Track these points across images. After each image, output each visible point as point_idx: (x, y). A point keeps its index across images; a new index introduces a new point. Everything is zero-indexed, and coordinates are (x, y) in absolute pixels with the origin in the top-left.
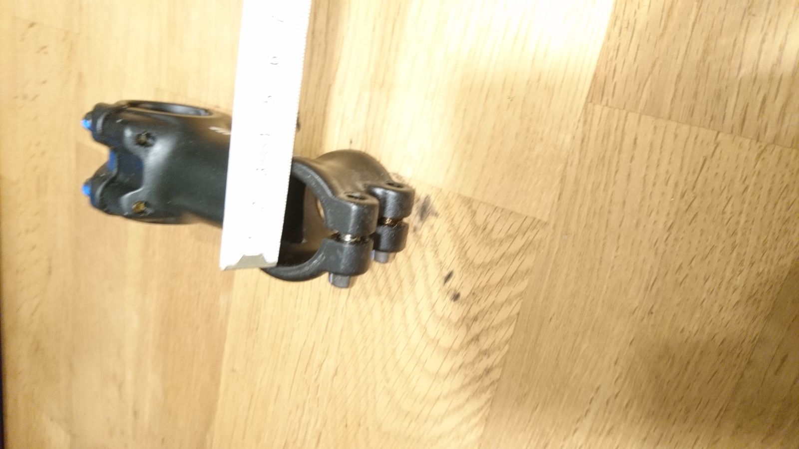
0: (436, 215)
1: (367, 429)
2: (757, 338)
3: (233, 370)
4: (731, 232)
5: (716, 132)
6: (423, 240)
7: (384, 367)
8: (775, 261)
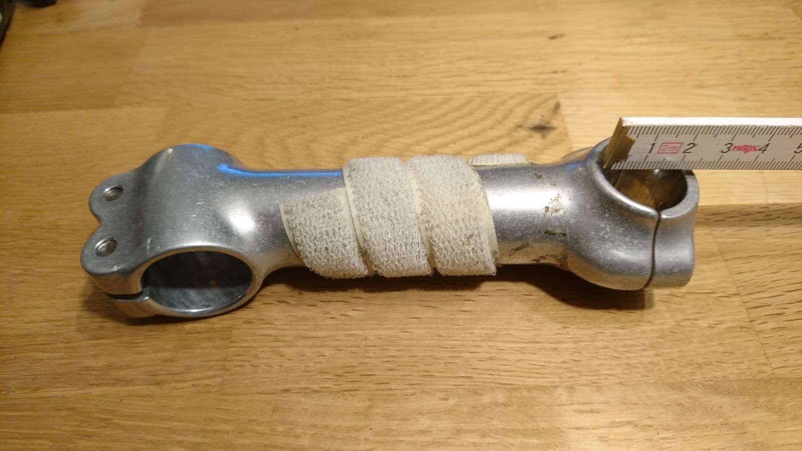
0: (544, 137)
1: (303, 133)
2: (597, 384)
3: (297, 29)
4: (672, 330)
5: (737, 293)
6: (514, 134)
7: (376, 133)
8: (670, 371)
